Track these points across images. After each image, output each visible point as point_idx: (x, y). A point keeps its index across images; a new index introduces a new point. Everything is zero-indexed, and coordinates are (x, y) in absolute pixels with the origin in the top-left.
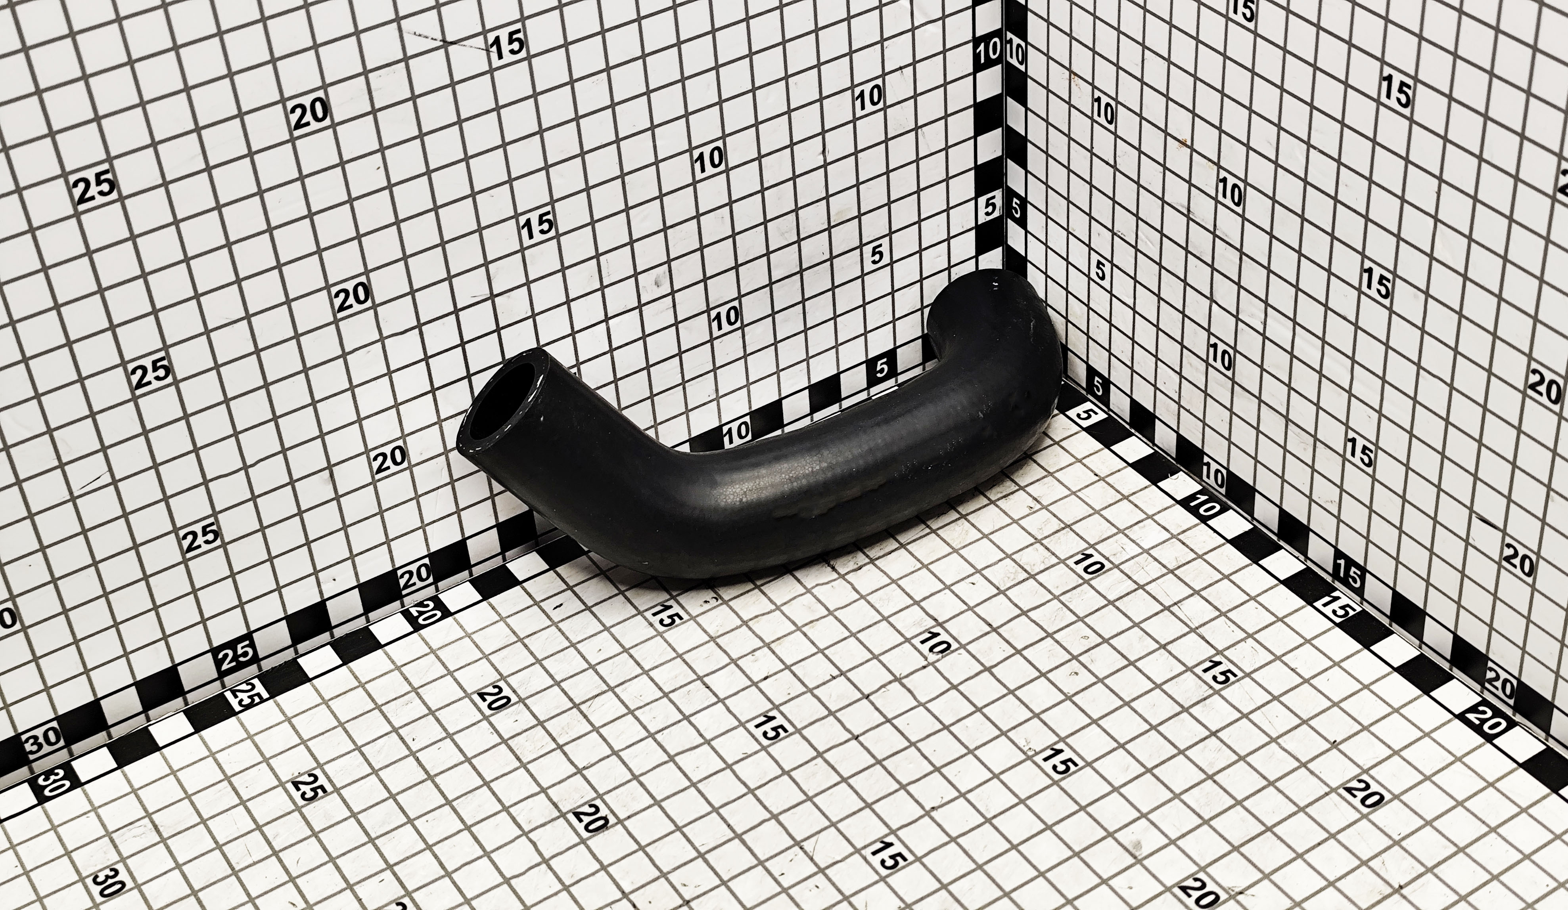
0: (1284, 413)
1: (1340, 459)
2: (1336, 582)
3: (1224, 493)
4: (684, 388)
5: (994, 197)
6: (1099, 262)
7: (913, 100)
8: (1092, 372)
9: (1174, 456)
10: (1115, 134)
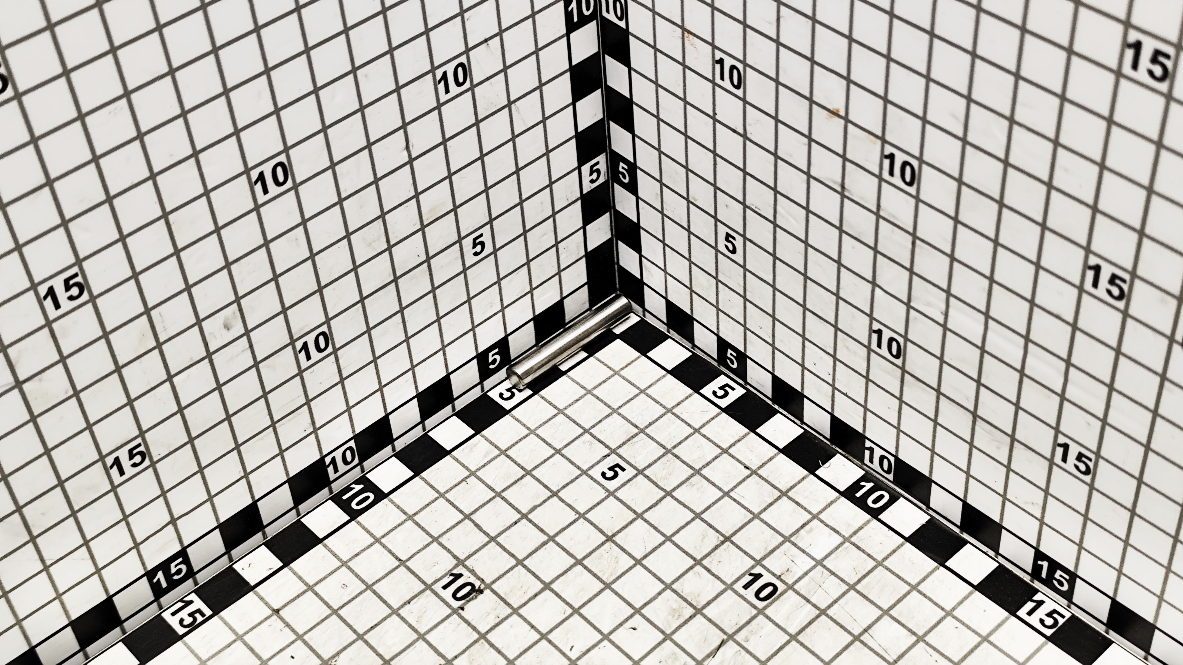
0: (972, 409)
1: (1046, 464)
2: (1035, 581)
3: (892, 480)
4: (275, 430)
5: (598, 163)
6: (728, 236)
7: (502, 74)
8: (723, 345)
9: (828, 437)
10: (744, 100)
